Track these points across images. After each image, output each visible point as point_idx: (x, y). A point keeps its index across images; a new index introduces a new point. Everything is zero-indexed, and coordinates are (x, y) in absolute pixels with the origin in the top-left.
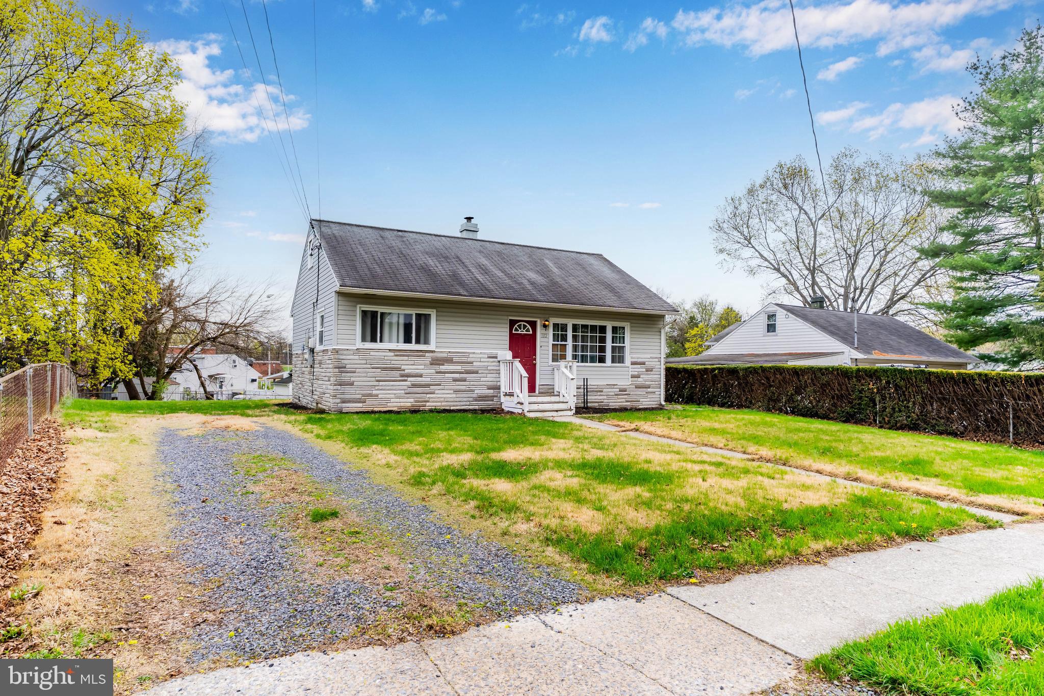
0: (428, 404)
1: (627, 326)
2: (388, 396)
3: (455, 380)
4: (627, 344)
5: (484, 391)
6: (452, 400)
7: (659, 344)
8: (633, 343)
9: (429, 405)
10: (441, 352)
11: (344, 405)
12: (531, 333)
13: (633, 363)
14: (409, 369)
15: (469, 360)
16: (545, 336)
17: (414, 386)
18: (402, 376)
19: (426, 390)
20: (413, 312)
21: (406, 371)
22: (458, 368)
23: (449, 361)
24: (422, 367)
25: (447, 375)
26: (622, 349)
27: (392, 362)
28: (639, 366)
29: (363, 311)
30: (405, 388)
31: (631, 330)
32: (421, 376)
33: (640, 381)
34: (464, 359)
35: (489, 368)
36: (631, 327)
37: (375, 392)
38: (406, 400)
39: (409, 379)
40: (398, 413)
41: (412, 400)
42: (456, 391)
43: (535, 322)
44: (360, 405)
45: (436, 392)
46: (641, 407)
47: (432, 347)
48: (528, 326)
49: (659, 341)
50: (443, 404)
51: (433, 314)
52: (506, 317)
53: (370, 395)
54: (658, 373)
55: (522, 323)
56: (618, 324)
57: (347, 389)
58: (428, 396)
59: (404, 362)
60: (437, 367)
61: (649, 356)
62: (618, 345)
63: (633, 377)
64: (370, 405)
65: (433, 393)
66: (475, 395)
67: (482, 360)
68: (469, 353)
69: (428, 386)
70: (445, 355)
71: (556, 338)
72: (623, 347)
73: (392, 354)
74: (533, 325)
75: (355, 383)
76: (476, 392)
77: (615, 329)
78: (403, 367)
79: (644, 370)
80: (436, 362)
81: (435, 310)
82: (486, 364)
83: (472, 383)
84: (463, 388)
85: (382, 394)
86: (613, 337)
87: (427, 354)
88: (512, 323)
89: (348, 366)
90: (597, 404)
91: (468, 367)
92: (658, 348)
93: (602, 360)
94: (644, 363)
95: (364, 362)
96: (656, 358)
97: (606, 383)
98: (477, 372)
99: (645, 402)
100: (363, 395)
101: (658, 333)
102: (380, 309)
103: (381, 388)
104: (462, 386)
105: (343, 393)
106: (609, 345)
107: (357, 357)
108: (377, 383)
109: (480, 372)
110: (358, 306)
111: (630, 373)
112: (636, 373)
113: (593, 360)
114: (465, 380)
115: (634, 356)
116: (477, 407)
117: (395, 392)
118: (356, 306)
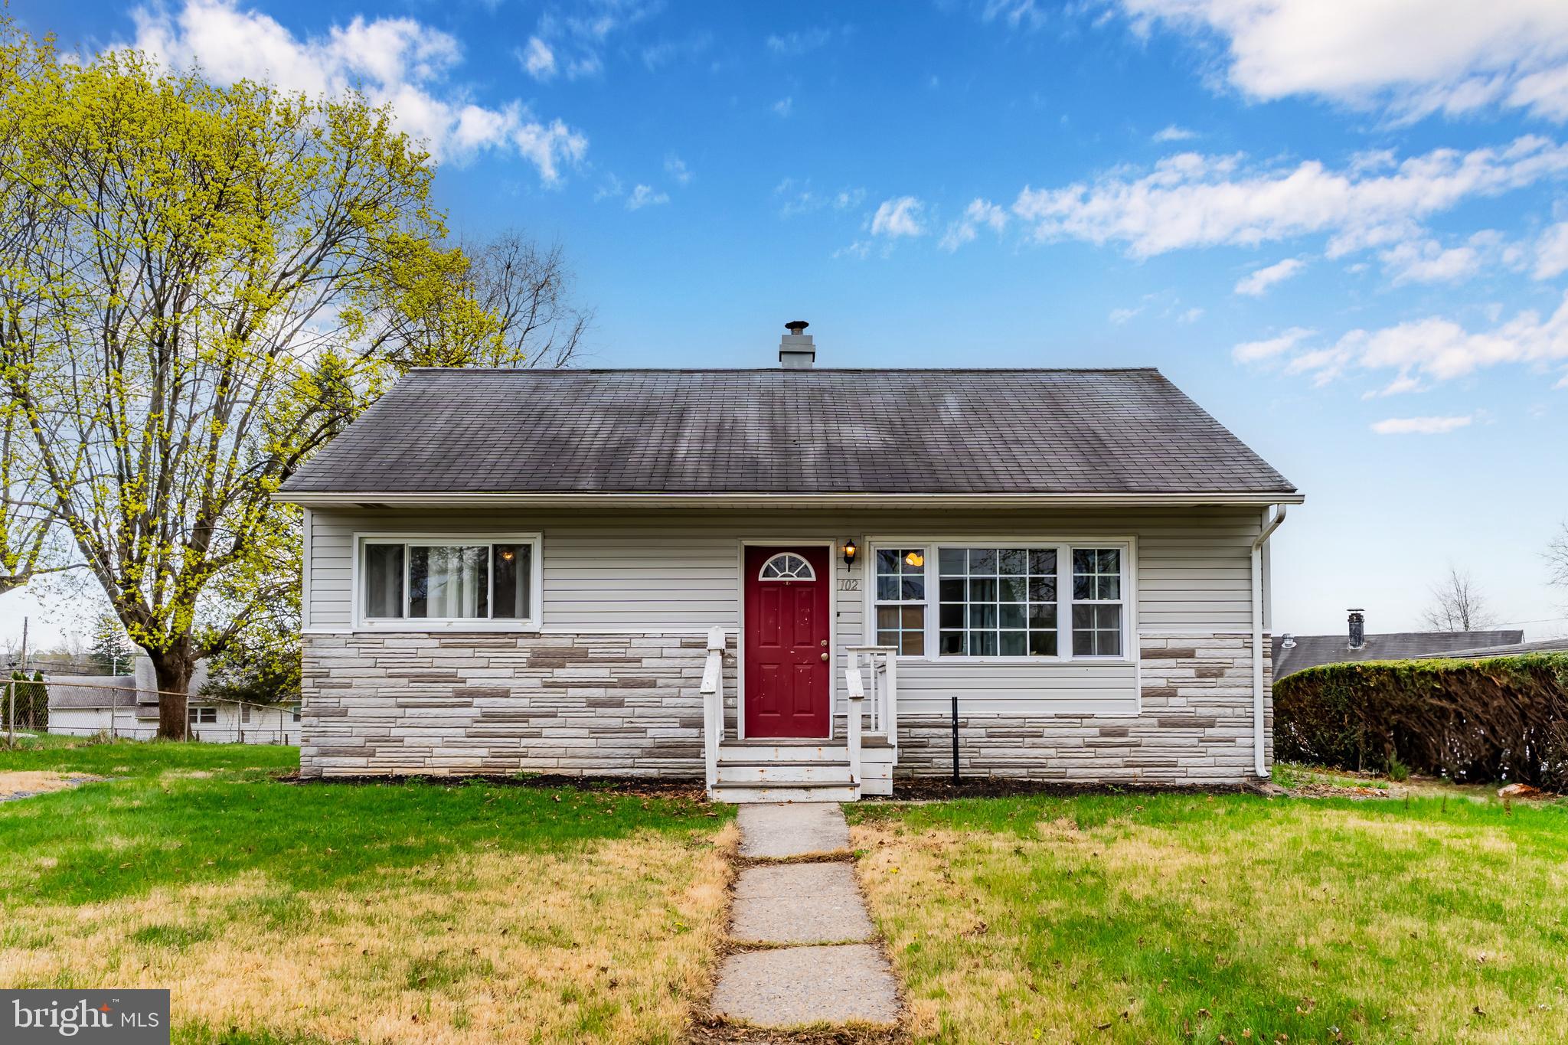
0: (524, 762)
1: (1127, 548)
2: (426, 741)
3: (594, 704)
4: (1128, 596)
5: (671, 733)
6: (585, 752)
7: (1245, 595)
8: (1145, 596)
9: (530, 765)
10: (556, 636)
11: (325, 760)
12: (813, 578)
13: (1146, 654)
14: (476, 678)
15: (631, 653)
16: (851, 586)
17: (489, 717)
18: (459, 694)
19: (519, 727)
20: (488, 541)
21: (470, 683)
22: (602, 673)
23: (579, 656)
24: (509, 672)
25: (572, 692)
26: (1111, 615)
27: (436, 662)
28: (1172, 662)
29: (368, 546)
30: (467, 722)
31: (1139, 559)
32: (506, 694)
33: (1176, 705)
34: (618, 652)
35: (686, 673)
36: (1139, 548)
37: (395, 732)
38: (468, 751)
39: (477, 701)
40: (454, 781)
41: (484, 752)
42: (595, 732)
43: (825, 550)
44: (362, 761)
45: (545, 732)
46: (1179, 782)
47: (533, 624)
48: (806, 562)
49: (1244, 585)
50: (563, 762)
51: (536, 542)
52: (733, 542)
53: (386, 739)
54: (1247, 681)
55: (787, 555)
56: (1092, 542)
57: (334, 724)
58: (525, 742)
59: (464, 662)
60: (545, 672)
61: (1208, 631)
62: (1097, 602)
63: (1147, 693)
64: (382, 763)
65: (539, 736)
66: (646, 743)
67: (666, 652)
68: (631, 636)
69: (524, 717)
70: (566, 642)
71: (885, 588)
72: (1119, 606)
73: (435, 643)
74: (819, 558)
75: (350, 712)
76: (650, 733)
77: (1081, 559)
78: (461, 673)
79: (1192, 673)
80: (544, 659)
81: (539, 536)
82: (677, 662)
83: (638, 711)
84: (616, 723)
85: (413, 737)
86: (1077, 581)
87: (520, 642)
88: (754, 558)
89: (333, 673)
90: (1024, 772)
91: (630, 672)
92: (1245, 606)
93: (1045, 645)
94: (1190, 654)
95: (371, 662)
96: (1236, 636)
97: (1052, 713)
98: (652, 684)
99: (1197, 768)
100: (369, 739)
101: (1245, 564)
102: (411, 540)
103: (408, 721)
104: (611, 718)
105: (323, 734)
106: (1065, 601)
107: (353, 652)
108: (399, 712)
109: (660, 682)
110: (357, 536)
111: (1141, 683)
112: (1162, 683)
113: (1012, 645)
114: (620, 704)
115: (1151, 632)
116: (653, 773)
117: (443, 732)
118: (350, 537)
